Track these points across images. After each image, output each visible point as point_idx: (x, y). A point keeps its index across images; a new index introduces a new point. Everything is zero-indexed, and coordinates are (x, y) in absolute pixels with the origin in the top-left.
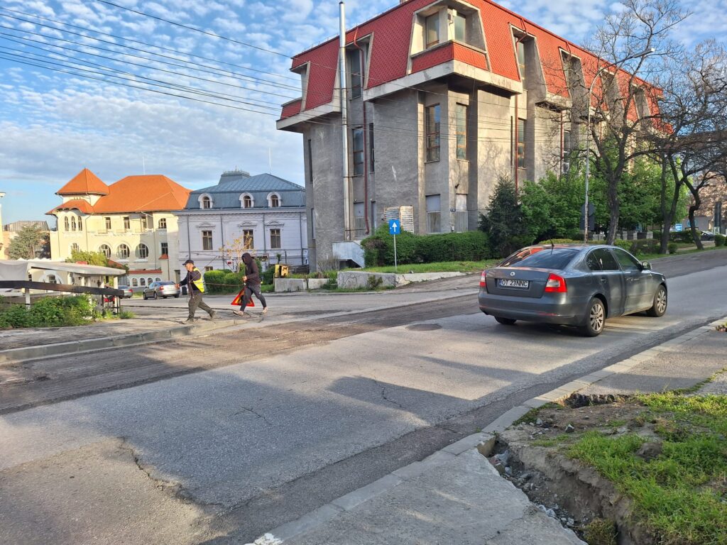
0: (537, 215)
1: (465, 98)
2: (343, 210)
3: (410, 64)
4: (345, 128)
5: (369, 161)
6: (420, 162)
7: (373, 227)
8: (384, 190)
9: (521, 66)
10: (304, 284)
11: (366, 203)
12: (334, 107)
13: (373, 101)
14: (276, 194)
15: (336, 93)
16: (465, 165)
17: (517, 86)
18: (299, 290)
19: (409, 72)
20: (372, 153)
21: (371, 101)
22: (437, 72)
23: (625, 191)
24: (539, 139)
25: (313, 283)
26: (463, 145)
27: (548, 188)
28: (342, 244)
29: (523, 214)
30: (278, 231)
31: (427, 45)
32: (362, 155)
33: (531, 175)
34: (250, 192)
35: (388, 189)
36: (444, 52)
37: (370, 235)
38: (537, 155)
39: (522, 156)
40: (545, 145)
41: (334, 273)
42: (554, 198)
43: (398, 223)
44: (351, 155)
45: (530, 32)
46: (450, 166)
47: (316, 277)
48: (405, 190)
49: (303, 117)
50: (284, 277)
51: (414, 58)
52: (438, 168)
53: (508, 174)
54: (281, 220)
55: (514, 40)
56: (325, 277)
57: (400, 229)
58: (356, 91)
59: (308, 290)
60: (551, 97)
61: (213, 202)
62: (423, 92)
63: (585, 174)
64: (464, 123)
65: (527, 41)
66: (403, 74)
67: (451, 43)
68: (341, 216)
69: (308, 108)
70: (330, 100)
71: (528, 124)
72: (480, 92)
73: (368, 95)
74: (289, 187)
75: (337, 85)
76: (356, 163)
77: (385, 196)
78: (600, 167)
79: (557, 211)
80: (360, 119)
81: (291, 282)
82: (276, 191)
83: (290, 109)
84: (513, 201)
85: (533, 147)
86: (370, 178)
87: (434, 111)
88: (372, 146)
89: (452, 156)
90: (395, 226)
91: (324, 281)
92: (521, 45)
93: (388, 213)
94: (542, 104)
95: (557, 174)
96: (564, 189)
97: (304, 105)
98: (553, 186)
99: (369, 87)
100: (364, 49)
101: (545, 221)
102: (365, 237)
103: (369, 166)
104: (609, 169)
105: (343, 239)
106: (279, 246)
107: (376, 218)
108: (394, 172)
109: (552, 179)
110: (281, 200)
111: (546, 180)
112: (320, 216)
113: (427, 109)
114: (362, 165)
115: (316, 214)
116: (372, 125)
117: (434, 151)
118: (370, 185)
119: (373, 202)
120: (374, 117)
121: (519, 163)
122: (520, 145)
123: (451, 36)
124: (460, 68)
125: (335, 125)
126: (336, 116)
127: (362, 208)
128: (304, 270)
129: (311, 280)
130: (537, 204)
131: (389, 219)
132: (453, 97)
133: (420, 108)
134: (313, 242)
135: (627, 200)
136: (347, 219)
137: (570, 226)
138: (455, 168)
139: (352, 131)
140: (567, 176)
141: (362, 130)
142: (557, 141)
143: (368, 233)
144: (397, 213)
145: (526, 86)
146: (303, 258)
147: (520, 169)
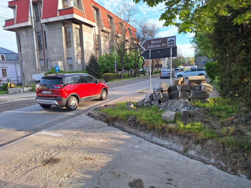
0: (103, 66)
1: (78, 26)
2: (35, 62)
3: (58, 12)
4: (34, 32)
5: (44, 44)
6: (64, 47)
7: (48, 68)
8: (51, 55)
9: (95, 17)
10: (22, 90)
11: (45, 60)
12: (29, 23)
13: (45, 23)
14: (3, 55)
15: (30, 19)
16: (80, 49)
17: (94, 24)
18: (20, 92)
19: (58, 15)
20: (46, 42)
21: (44, 23)
22: (68, 17)
23: (127, 59)
24: (102, 42)
25: (26, 89)
26: (79, 42)
28: (36, 75)
29: (99, 65)
30: (5, 70)
31: (64, 7)
32: (42, 42)
33: (101, 53)
35: (53, 55)
36: (70, 10)
37: (47, 72)
38: (102, 46)
39: (98, 47)
40: (105, 44)
41: (34, 85)
42: (107, 61)
43: (58, 67)
44: (37, 42)
45: (98, 7)
46: (75, 49)
47: (27, 87)
48: (59, 56)
49: (15, 26)
50: (13, 87)
51: (60, 10)
52: (71, 49)
53: (94, 53)
54: (6, 65)
55: (93, 9)
56: (31, 87)
57: (59, 69)
58: (37, 19)
59: (24, 91)
60: (105, 29)
62: (64, 22)
63: (115, 54)
64: (79, 35)
65: (97, 10)
66: (56, 16)
67: (72, 8)
68: (35, 64)
69: (17, 23)
70: (27, 21)
71: (99, 36)
72: (83, 25)
73: (43, 21)
74: (9, 52)
75: (30, 16)
76: (39, 45)
77: (52, 58)
78: (119, 52)
79: (108, 64)
80: (40, 29)
81: (16, 90)
82: (3, 54)
83: (9, 22)
84: (95, 61)
85: (101, 44)
86: (45, 51)
87: (68, 29)
88: (45, 39)
89: (75, 45)
90: (57, 68)
91: (30, 88)
92: (95, 11)
93: (54, 64)
94: (103, 31)
95: (108, 53)
96: (109, 58)
97: (15, 22)
98: (107, 57)
99: (43, 18)
100: (40, 4)
101: (105, 68)
102: (46, 72)
103: (45, 46)
104: (122, 52)
105: (36, 73)
106: (6, 76)
107: (49, 65)
108: (55, 49)
109: (107, 55)
110: (6, 58)
111: (105, 55)
112: (26, 64)
113: (65, 29)
114: (42, 45)
115: (24, 63)
116: (45, 32)
117: (69, 43)
118: (46, 54)
119: (47, 60)
120: (45, 29)
121: (97, 49)
122: (97, 43)
123: (72, 5)
124: (76, 16)
125: (30, 30)
126: (30, 27)
127: (43, 62)
128: (20, 85)
129: (25, 88)
130: (102, 62)
131: (54, 66)
132: (74, 26)
133: (63, 28)
134: (23, 75)
135: (127, 62)
136: (37, 66)
137: (112, 69)
138: (77, 50)
139: (37, 33)
140: (111, 54)
141: (41, 33)
142: (107, 43)
143: (46, 71)
144: (57, 64)
145: (98, 24)
146: (18, 81)
147: (97, 51)
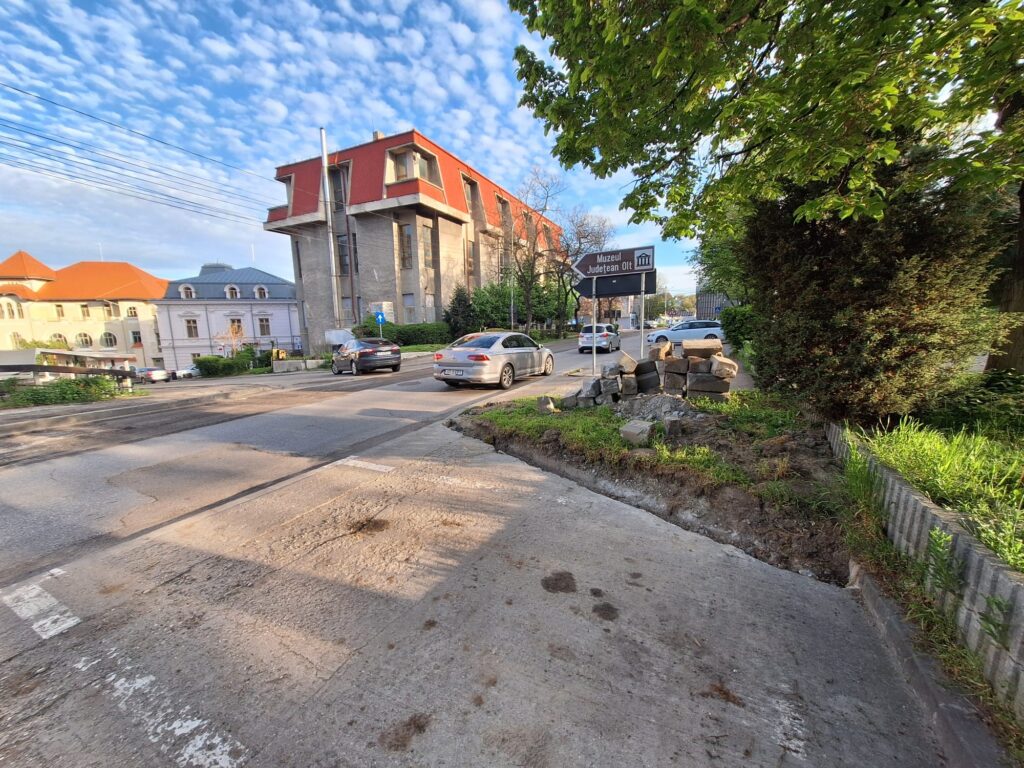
0: (483, 311)
1: (429, 222)
2: (332, 303)
3: (385, 190)
4: (331, 235)
5: (353, 263)
6: (397, 268)
7: (360, 317)
8: (368, 288)
9: (468, 202)
10: (303, 365)
11: (354, 299)
12: (320, 216)
13: (355, 216)
14: (263, 286)
15: (321, 206)
16: (432, 272)
17: (466, 217)
18: (298, 370)
19: (385, 197)
20: (356, 257)
21: (353, 215)
22: (407, 200)
23: (538, 297)
24: (483, 258)
25: (311, 363)
26: (430, 258)
27: (490, 293)
28: (334, 332)
29: (473, 311)
30: (267, 320)
31: (398, 177)
32: (347, 258)
33: (478, 283)
34: (236, 284)
35: (372, 288)
36: (411, 186)
37: (357, 325)
38: (482, 268)
39: (472, 269)
40: (489, 262)
41: (329, 355)
42: (493, 300)
43: (382, 315)
44: (338, 258)
45: (474, 178)
46: (421, 272)
47: (313, 358)
48: (387, 289)
49: (290, 222)
50: (282, 359)
51: (388, 186)
52: (411, 274)
53: (463, 282)
54: (269, 310)
55: (463, 182)
56: (322, 358)
57: (383, 319)
58: (339, 207)
59: (306, 369)
60: (489, 227)
61: (196, 292)
62: (397, 213)
63: (512, 284)
64: (430, 241)
65: (473, 184)
66: (379, 198)
67: (417, 180)
68: (332, 308)
69: (294, 214)
70: (315, 210)
71: (475, 245)
72: (440, 219)
73: (351, 210)
74: (275, 281)
75: (321, 199)
76: (342, 266)
77: (370, 293)
78: (521, 279)
79: (496, 309)
80: (344, 229)
81: (290, 364)
82: (262, 284)
83: (276, 214)
84: (466, 301)
85: (479, 262)
86: (355, 277)
87: (405, 228)
88: (356, 252)
89: (421, 266)
90: (380, 317)
91: (321, 362)
92: (468, 187)
93: (372, 308)
94: (485, 232)
95: (495, 283)
96: (500, 294)
97: (290, 212)
98: (493, 291)
99: (351, 204)
100: (345, 171)
101: (488, 316)
102: (355, 326)
103: (354, 268)
104: (527, 280)
105: (334, 327)
106: (269, 334)
107: (362, 310)
108: (376, 274)
109: (493, 287)
110: (269, 292)
111: (488, 287)
112: (311, 308)
113: (400, 227)
114: (348, 266)
115: (307, 306)
116: (354, 235)
117: (407, 260)
118: (355, 285)
119: (359, 298)
120: (356, 228)
121: (470, 273)
122: (471, 260)
123: (417, 174)
124: (424, 199)
125: (321, 231)
126: (323, 224)
127: (349, 302)
128: (297, 354)
129: (308, 361)
130: (482, 304)
131: (373, 311)
132: (420, 220)
133: (395, 226)
134: (305, 329)
135: (540, 303)
136: (336, 310)
137: (504, 320)
138: (423, 274)
139: (337, 237)
140: (503, 285)
141: (345, 238)
142: (495, 260)
143: (355, 323)
144: (380, 307)
145: (474, 216)
146: (293, 344)
147: (471, 277)
